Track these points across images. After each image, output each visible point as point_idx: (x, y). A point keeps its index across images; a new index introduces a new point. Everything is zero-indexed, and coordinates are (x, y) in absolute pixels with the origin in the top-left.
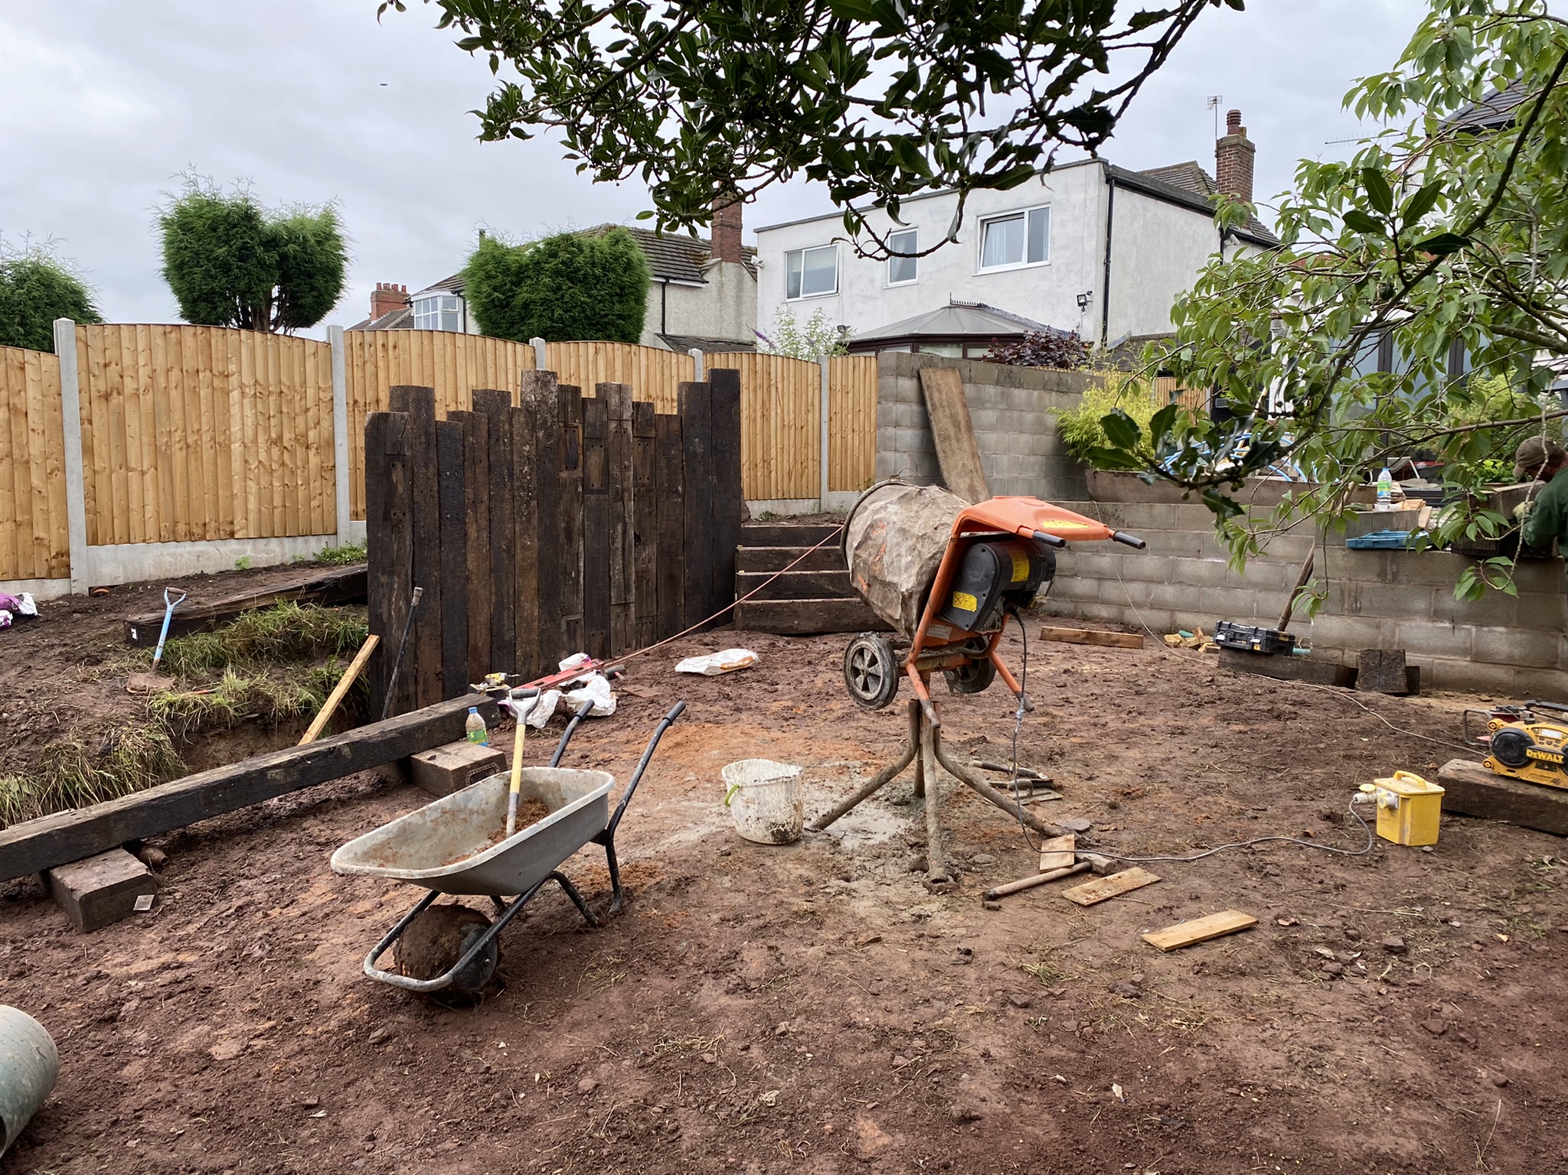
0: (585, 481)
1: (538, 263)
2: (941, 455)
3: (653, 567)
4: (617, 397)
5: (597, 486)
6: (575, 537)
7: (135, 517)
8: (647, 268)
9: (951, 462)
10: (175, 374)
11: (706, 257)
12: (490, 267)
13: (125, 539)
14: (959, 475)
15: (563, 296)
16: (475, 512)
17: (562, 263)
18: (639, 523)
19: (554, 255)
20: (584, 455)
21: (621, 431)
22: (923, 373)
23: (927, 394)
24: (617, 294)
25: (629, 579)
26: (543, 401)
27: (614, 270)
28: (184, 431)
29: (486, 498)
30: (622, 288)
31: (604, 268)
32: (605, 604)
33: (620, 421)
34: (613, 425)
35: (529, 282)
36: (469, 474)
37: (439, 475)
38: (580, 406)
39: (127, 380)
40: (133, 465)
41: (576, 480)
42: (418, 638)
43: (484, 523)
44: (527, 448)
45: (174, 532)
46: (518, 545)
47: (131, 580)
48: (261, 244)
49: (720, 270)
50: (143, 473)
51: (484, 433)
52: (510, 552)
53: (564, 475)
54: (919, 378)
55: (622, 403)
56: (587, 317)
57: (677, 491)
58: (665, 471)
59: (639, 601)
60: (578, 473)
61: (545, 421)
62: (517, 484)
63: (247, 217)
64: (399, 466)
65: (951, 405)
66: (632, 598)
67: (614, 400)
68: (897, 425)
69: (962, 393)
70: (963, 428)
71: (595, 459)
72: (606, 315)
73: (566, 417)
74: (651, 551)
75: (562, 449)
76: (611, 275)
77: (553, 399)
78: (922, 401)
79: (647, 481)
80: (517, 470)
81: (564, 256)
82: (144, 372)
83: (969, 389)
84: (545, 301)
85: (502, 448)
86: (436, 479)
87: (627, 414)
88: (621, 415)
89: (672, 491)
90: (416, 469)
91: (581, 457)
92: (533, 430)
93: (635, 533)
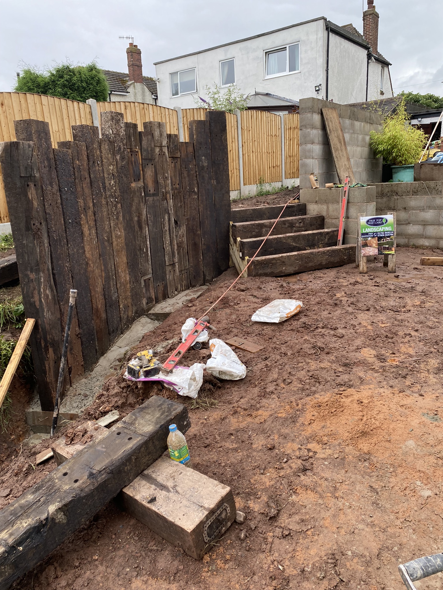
0: (145, 188)
3: (185, 239)
4: (158, 130)
5: (152, 191)
6: (144, 226)
11: (126, 81)
16: (86, 216)
18: (176, 212)
21: (162, 153)
22: (324, 112)
23: (326, 123)
25: (174, 248)
26: (117, 134)
29: (91, 205)
30: (96, 93)
31: (87, 83)
32: (163, 265)
33: (161, 147)
34: (157, 150)
36: (79, 189)
37: (60, 190)
38: (138, 137)
41: (140, 188)
42: (62, 314)
43: (92, 223)
44: (111, 167)
46: (114, 236)
49: (134, 87)
51: (85, 157)
52: (110, 241)
53: (133, 185)
54: (322, 114)
55: (161, 135)
57: (194, 191)
58: (187, 179)
59: (180, 262)
60: (141, 184)
61: (120, 148)
62: (108, 193)
64: (32, 186)
65: (336, 130)
66: (176, 260)
67: (157, 133)
68: (313, 143)
70: (343, 143)
71: (149, 173)
73: (131, 145)
74: (183, 230)
75: (131, 167)
77: (122, 132)
79: (178, 186)
80: (107, 184)
85: (97, 168)
86: (58, 193)
87: (165, 143)
88: (161, 144)
89: (192, 192)
90: (44, 188)
91: (142, 172)
92: (114, 155)
93: (174, 219)
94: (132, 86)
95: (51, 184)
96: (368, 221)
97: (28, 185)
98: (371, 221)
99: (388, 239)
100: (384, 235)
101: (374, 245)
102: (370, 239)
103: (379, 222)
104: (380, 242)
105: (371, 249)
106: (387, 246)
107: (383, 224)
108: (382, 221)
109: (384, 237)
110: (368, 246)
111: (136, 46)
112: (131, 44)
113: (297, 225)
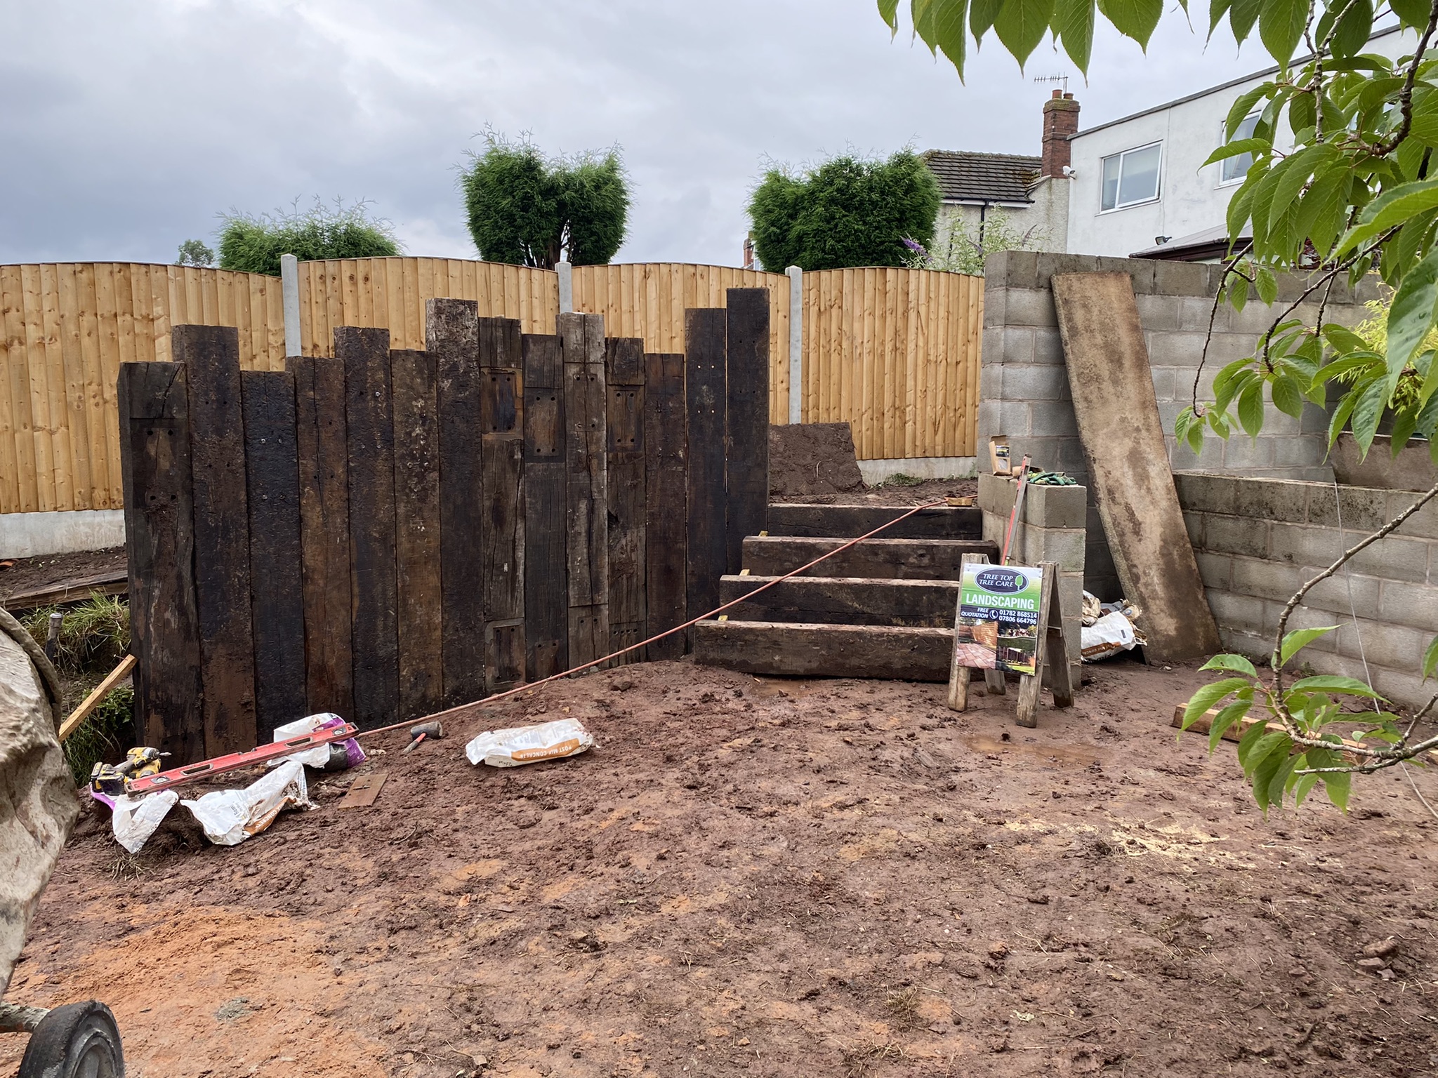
0: (526, 446)
1: (813, 193)
2: (1080, 406)
3: (638, 557)
4: (579, 332)
5: (545, 451)
6: (510, 517)
7: (43, 482)
8: (936, 189)
9: (1099, 416)
10: (87, 320)
11: (1036, 175)
12: (768, 202)
13: (33, 506)
14: (1112, 436)
15: (836, 226)
16: (320, 490)
17: (838, 190)
18: (615, 499)
19: (831, 183)
20: (525, 411)
21: (586, 376)
22: (1059, 284)
23: (1062, 312)
24: (897, 219)
25: (598, 574)
26: (452, 339)
27: (894, 194)
28: (100, 384)
29: (340, 470)
30: (902, 213)
31: (882, 193)
32: (559, 607)
33: (585, 364)
34: (572, 371)
35: (804, 213)
36: (306, 441)
37: (246, 443)
38: (518, 346)
39: (30, 328)
40: (40, 424)
41: (511, 444)
42: (204, 660)
43: (335, 504)
44: (421, 403)
45: (91, 499)
46: (403, 532)
47: (40, 552)
48: (541, 193)
49: (1050, 188)
50: (52, 433)
51: (338, 385)
52: (388, 541)
53: (490, 437)
54: (1051, 290)
55: (587, 340)
56: (862, 246)
57: (676, 457)
58: (659, 430)
59: (615, 602)
60: (515, 434)
61: (455, 367)
62: (398, 451)
63: (530, 167)
64: (162, 434)
65: (1106, 328)
66: (604, 596)
67: (574, 337)
68: (1007, 360)
69: (1133, 310)
70: (1128, 363)
71: (542, 416)
72: (882, 243)
73: (493, 360)
74: (636, 537)
75: (487, 403)
76: (890, 199)
77: (469, 336)
78: (1054, 324)
79: (629, 444)
80: (400, 432)
81: (840, 182)
82: (49, 319)
83: (1150, 305)
84: (817, 232)
85: (372, 404)
86: (240, 448)
87: (597, 355)
88: (586, 356)
89: (668, 457)
90: (197, 437)
91: (520, 413)
92: (432, 378)
93: (609, 513)
94: (1044, 187)
95: (220, 432)
96: (980, 577)
97: (150, 433)
98: (989, 576)
99: (1024, 631)
100: (1013, 620)
101: (988, 641)
102: (979, 622)
103: (1007, 584)
104: (1002, 636)
105: (980, 651)
106: (1018, 650)
107: (1014, 589)
108: (1013, 580)
109: (1014, 625)
110: (973, 642)
111: (1067, 96)
112: (1057, 93)
113: (912, 560)
